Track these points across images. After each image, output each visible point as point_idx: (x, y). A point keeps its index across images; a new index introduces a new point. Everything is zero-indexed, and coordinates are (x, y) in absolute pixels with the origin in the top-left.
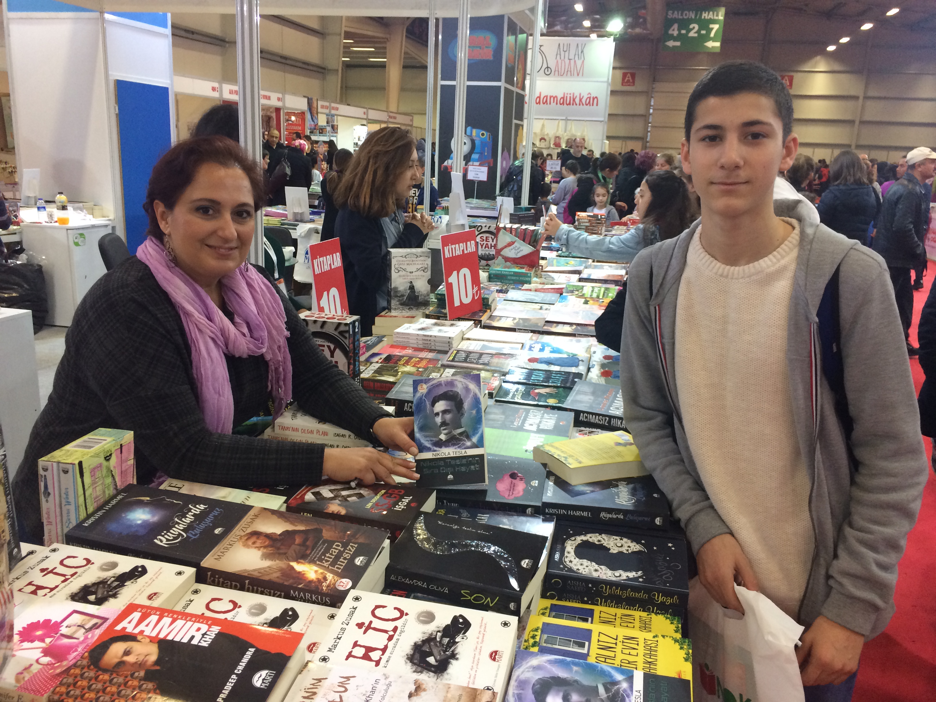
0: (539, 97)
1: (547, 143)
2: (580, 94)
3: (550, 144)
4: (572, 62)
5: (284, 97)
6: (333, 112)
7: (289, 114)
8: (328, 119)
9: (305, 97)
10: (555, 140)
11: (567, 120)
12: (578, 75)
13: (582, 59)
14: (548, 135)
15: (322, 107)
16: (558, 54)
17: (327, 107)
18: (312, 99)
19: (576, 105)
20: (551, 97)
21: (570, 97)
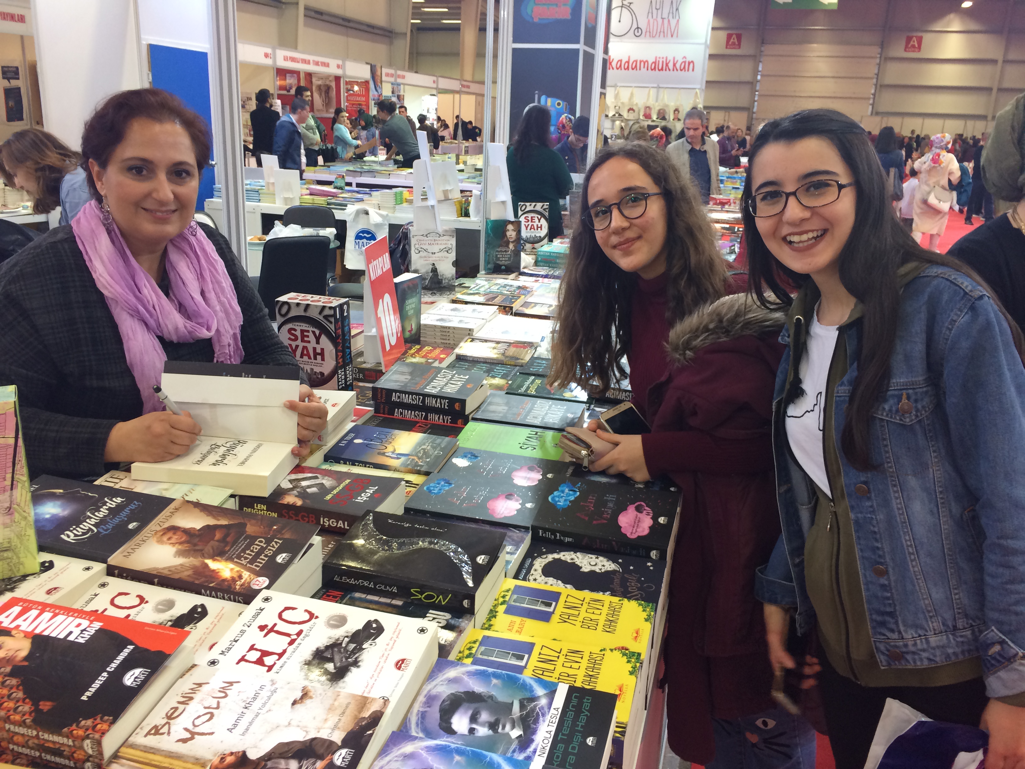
0: (628, 62)
1: (636, 114)
2: (674, 58)
3: (639, 115)
4: (666, 21)
5: (344, 64)
6: (399, 81)
7: (350, 83)
8: (393, 88)
9: (367, 63)
10: (645, 111)
11: (658, 87)
12: (672, 36)
13: (677, 17)
14: (637, 104)
15: (387, 75)
16: (650, 12)
17: (392, 75)
18: (375, 66)
19: (669, 70)
20: (641, 62)
21: (663, 62)
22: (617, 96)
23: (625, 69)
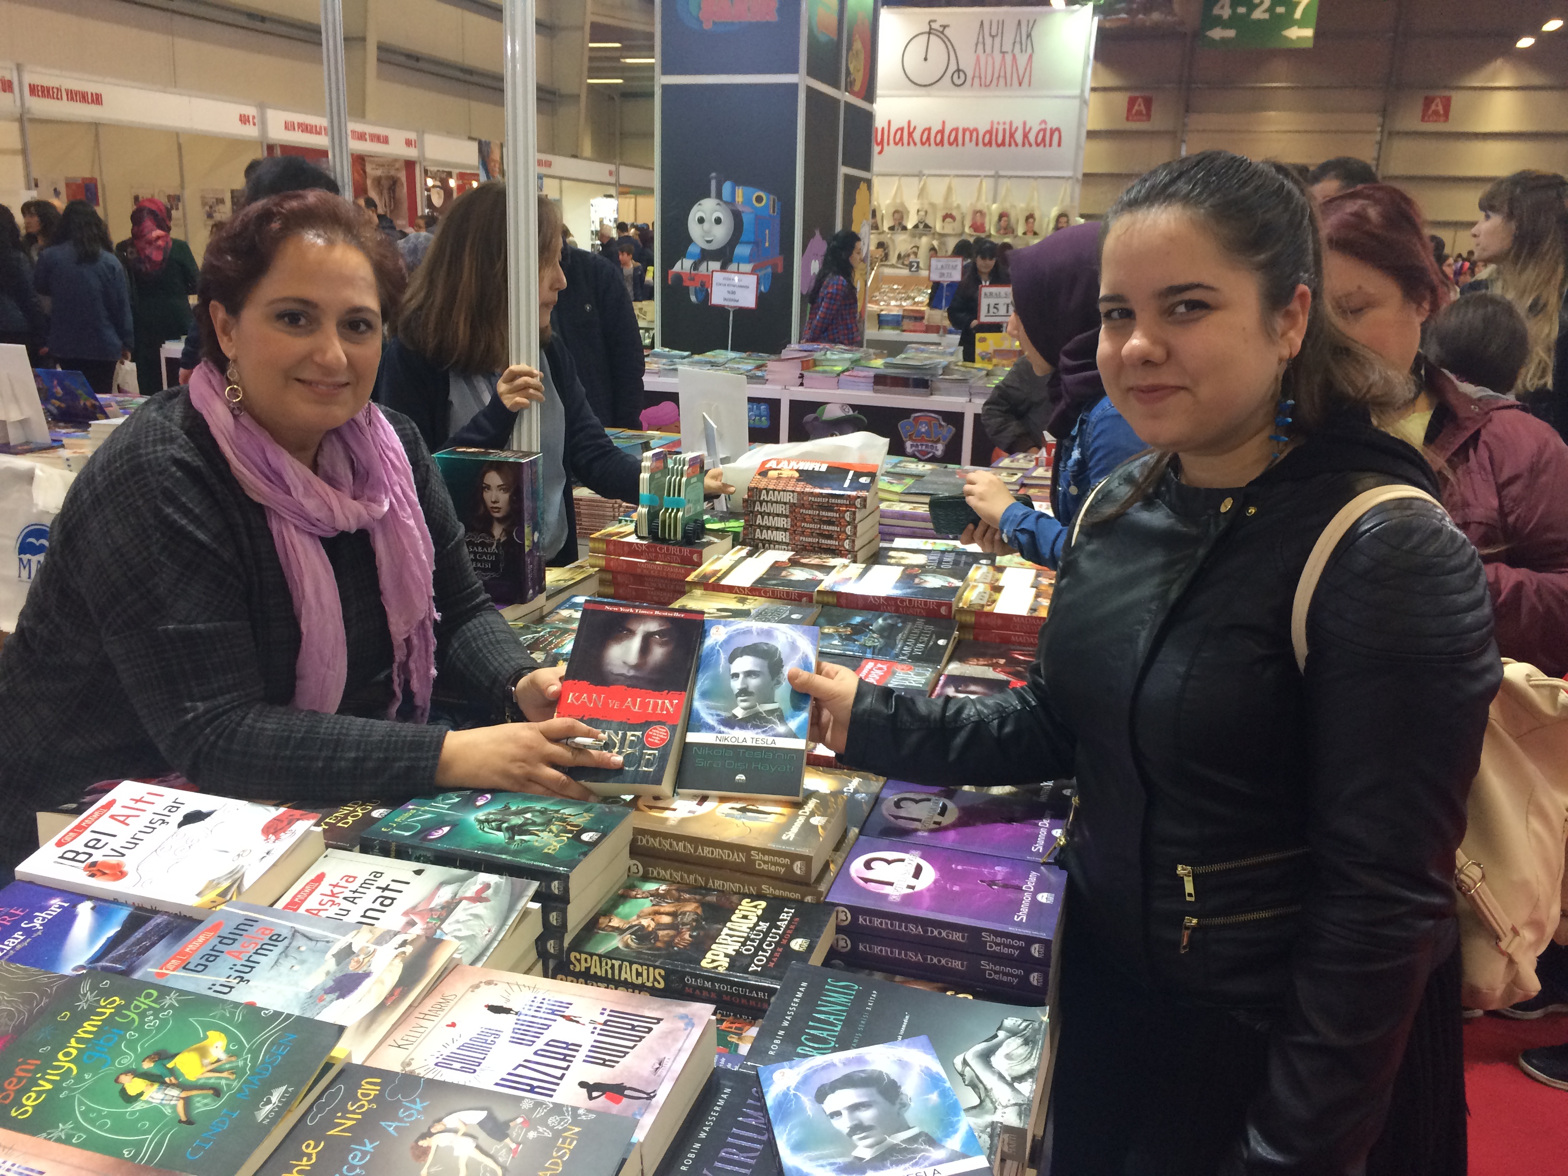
0: (942, 132)
1: (957, 225)
2: (1025, 123)
3: (963, 226)
4: (1009, 58)
5: (420, 138)
9: (471, 138)
10: (974, 219)
11: (997, 177)
12: (1020, 84)
13: (1029, 51)
14: (958, 207)
16: (980, 42)
19: (1017, 145)
20: (964, 130)
21: (1004, 130)
22: (922, 193)
23: (937, 145)
